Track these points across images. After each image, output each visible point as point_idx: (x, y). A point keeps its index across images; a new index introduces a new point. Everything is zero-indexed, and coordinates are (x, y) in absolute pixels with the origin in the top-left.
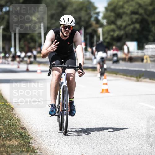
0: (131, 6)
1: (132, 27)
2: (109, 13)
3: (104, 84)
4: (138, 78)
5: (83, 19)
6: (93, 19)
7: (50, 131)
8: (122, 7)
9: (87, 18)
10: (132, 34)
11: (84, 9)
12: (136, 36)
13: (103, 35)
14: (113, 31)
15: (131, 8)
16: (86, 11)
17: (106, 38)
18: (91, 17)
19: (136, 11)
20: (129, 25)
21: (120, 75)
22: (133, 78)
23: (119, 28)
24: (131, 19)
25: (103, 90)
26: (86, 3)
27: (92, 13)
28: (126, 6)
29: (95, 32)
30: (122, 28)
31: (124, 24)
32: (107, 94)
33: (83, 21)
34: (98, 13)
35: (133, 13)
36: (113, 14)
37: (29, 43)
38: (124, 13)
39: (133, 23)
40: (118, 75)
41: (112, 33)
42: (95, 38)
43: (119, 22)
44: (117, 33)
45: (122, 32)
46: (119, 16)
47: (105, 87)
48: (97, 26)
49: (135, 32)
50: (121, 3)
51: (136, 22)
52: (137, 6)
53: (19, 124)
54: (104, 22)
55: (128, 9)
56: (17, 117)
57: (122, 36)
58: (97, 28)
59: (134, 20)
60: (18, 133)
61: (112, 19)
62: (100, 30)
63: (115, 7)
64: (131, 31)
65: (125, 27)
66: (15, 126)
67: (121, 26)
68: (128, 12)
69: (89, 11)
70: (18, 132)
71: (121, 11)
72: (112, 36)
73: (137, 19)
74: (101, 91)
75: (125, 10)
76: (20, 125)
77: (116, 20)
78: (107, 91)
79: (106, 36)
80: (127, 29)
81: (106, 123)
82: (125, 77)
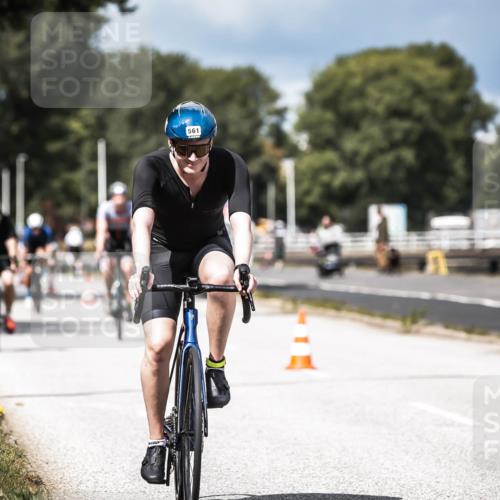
0: (389, 90)
1: (389, 158)
2: (318, 113)
3: (297, 340)
4: (408, 322)
5: (233, 129)
6: (264, 131)
7: (122, 491)
8: (360, 93)
9: (245, 127)
10: (388, 182)
11: (238, 97)
12: (403, 188)
13: (298, 182)
14: (331, 169)
15: (388, 98)
16: (244, 104)
17: (307, 193)
18: (259, 124)
19: (404, 106)
20: (382, 151)
21: (351, 310)
22: (390, 323)
23: (351, 161)
24: (388, 132)
25: (294, 359)
26: (245, 80)
27: (263, 113)
28: (373, 91)
29: (272, 171)
30: (359, 160)
31: (365, 149)
32: (308, 372)
33: (235, 137)
34: (281, 113)
35: (396, 113)
36: (329, 116)
37: (58, 205)
38: (366, 113)
39: (394, 145)
40: (343, 313)
41: (325, 178)
42: (271, 193)
43: (350, 143)
44: (341, 178)
45: (359, 175)
46: (349, 122)
47: (302, 350)
48: (279, 152)
49: (401, 174)
50: (357, 81)
51: (405, 142)
52: (408, 93)
53: (23, 466)
54: (302, 141)
55: (378, 102)
56: (16, 442)
57: (359, 186)
58: (280, 159)
59: (398, 136)
60: (18, 496)
61: (328, 131)
62: (288, 168)
63: (338, 93)
64: (386, 173)
65: (369, 158)
66: (7, 472)
67: (356, 153)
68: (380, 109)
69: (252, 105)
70: (18, 491)
71: (356, 105)
72: (327, 186)
73: (407, 133)
74: (288, 361)
75: (370, 104)
76: (24, 470)
77: (339, 134)
78: (308, 362)
79: (306, 185)
80: (375, 165)
81: (301, 466)
82: (366, 318)
